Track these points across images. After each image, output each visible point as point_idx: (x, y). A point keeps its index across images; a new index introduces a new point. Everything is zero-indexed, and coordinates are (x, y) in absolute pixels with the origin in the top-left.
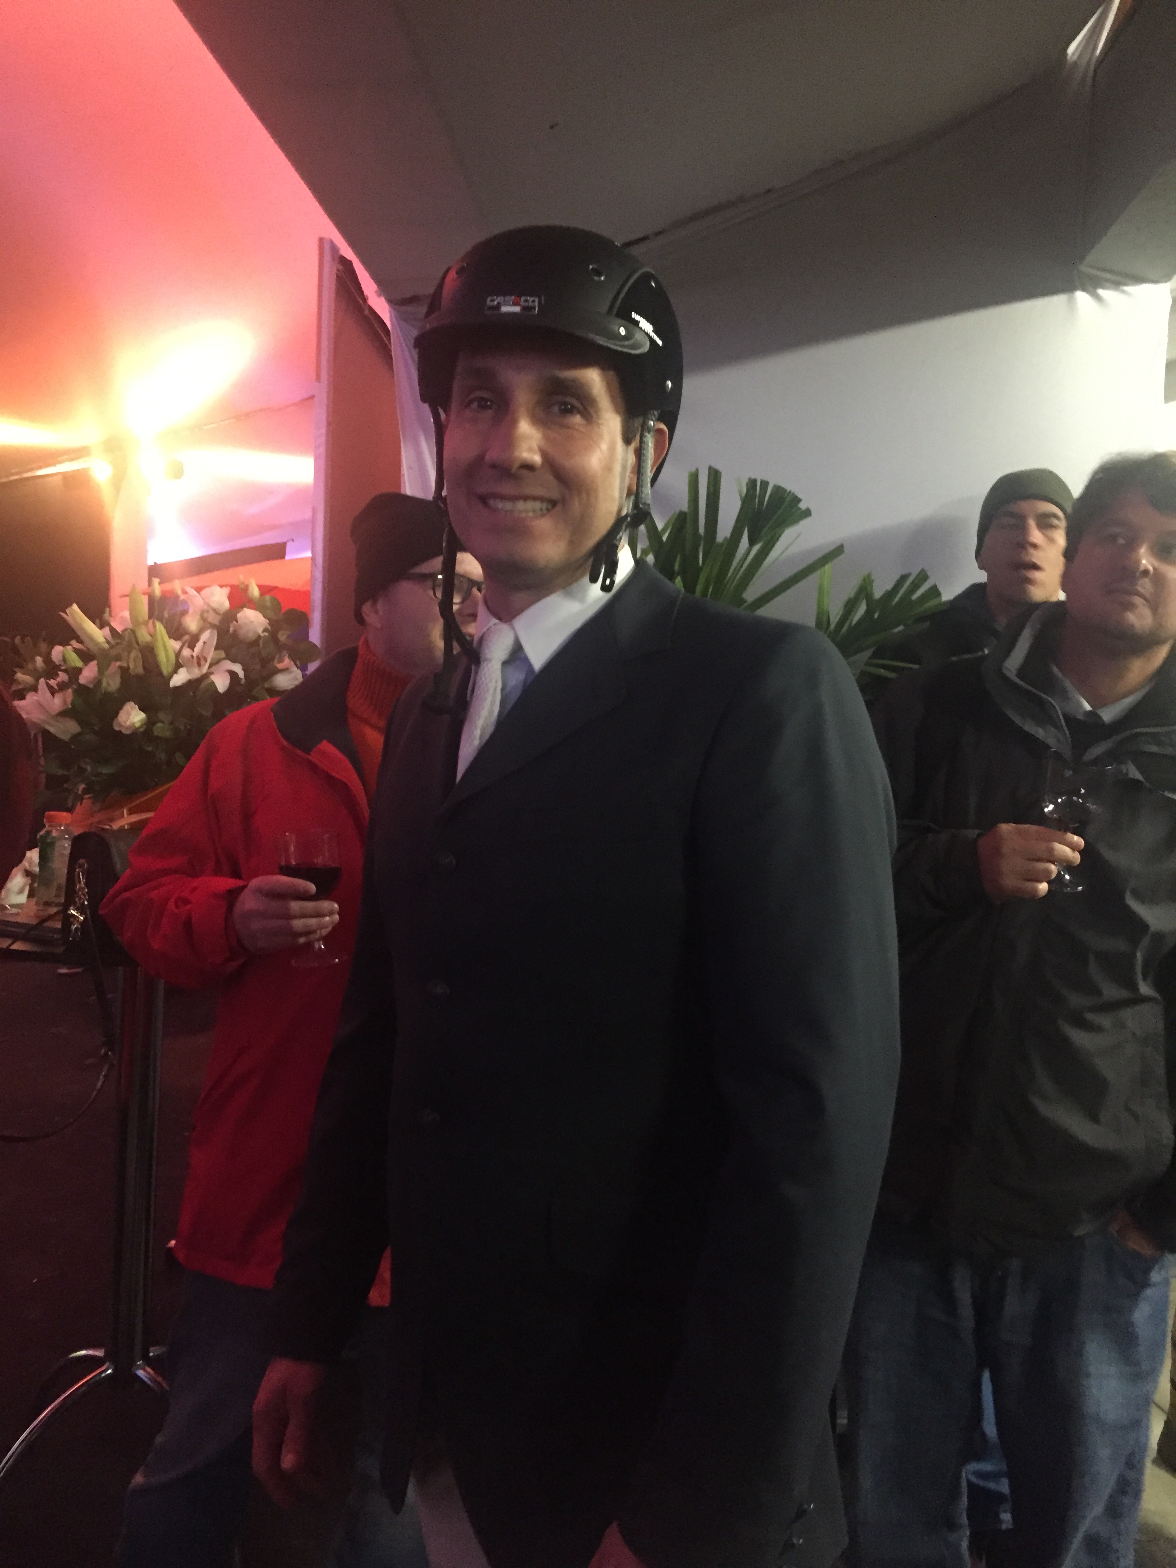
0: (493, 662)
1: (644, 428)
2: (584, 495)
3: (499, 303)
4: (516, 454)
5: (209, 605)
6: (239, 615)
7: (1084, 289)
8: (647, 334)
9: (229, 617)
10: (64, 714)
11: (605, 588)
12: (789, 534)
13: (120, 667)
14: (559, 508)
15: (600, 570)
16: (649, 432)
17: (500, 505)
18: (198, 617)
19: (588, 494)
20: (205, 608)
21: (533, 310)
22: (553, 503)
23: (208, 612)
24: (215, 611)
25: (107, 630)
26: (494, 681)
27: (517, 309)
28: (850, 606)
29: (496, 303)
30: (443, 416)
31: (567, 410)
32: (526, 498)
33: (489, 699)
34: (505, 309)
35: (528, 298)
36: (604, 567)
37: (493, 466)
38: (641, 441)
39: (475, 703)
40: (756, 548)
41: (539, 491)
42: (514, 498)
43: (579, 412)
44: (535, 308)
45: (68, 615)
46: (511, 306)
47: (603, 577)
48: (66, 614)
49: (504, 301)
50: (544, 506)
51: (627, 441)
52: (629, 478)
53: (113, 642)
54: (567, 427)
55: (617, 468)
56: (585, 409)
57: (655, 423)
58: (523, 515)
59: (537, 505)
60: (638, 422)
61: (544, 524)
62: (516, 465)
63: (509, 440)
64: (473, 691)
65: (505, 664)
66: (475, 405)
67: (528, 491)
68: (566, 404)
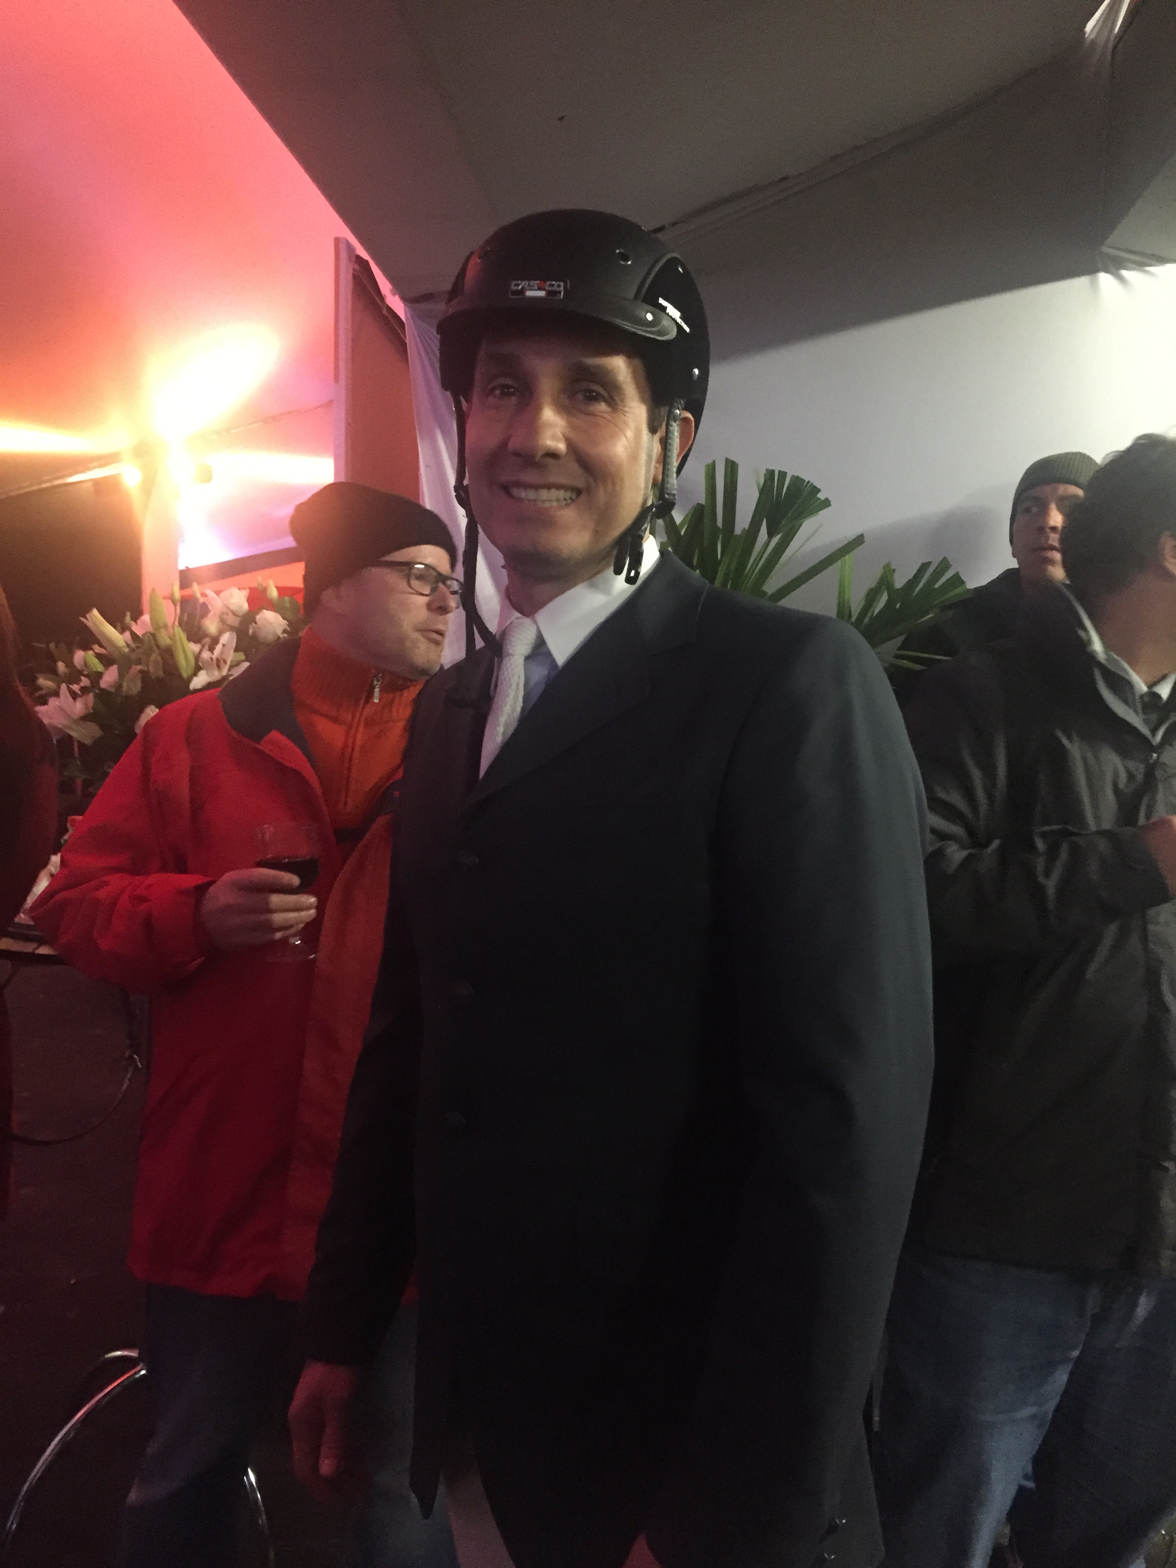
0: (516, 657)
1: (671, 417)
2: (610, 487)
3: (523, 288)
4: (540, 442)
5: (228, 607)
6: (258, 617)
7: (1107, 271)
8: (674, 320)
9: (249, 618)
10: (85, 718)
11: (630, 580)
12: (808, 525)
13: (141, 671)
14: (583, 498)
15: (625, 561)
16: (675, 421)
17: (523, 494)
18: (217, 620)
19: (614, 483)
20: (225, 610)
21: (558, 295)
22: (578, 492)
23: (227, 614)
24: (234, 613)
25: (127, 634)
26: (516, 677)
27: (542, 294)
28: (871, 597)
29: (520, 288)
30: (464, 404)
31: (593, 398)
32: (549, 487)
33: (512, 694)
34: (529, 293)
35: (554, 282)
36: (628, 559)
37: (517, 454)
38: (668, 431)
39: (498, 699)
40: (776, 540)
41: (563, 480)
42: (537, 487)
43: (605, 401)
44: (560, 292)
45: (88, 620)
46: (536, 290)
47: (628, 570)
48: (86, 618)
49: (529, 285)
50: (569, 494)
51: (653, 430)
52: (654, 469)
53: (133, 646)
54: (592, 414)
55: (643, 457)
56: (612, 398)
57: (681, 411)
58: (547, 505)
59: (561, 494)
60: (664, 411)
61: (568, 515)
62: (540, 453)
63: (533, 427)
64: (496, 686)
65: (528, 658)
66: (498, 392)
67: (552, 479)
68: (591, 391)
